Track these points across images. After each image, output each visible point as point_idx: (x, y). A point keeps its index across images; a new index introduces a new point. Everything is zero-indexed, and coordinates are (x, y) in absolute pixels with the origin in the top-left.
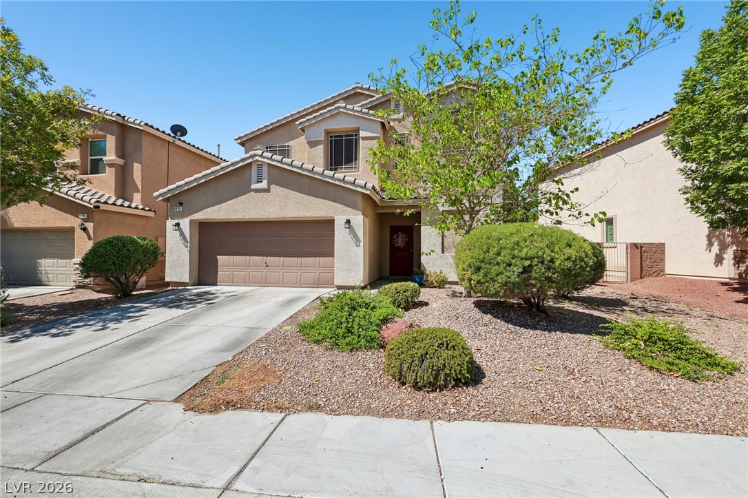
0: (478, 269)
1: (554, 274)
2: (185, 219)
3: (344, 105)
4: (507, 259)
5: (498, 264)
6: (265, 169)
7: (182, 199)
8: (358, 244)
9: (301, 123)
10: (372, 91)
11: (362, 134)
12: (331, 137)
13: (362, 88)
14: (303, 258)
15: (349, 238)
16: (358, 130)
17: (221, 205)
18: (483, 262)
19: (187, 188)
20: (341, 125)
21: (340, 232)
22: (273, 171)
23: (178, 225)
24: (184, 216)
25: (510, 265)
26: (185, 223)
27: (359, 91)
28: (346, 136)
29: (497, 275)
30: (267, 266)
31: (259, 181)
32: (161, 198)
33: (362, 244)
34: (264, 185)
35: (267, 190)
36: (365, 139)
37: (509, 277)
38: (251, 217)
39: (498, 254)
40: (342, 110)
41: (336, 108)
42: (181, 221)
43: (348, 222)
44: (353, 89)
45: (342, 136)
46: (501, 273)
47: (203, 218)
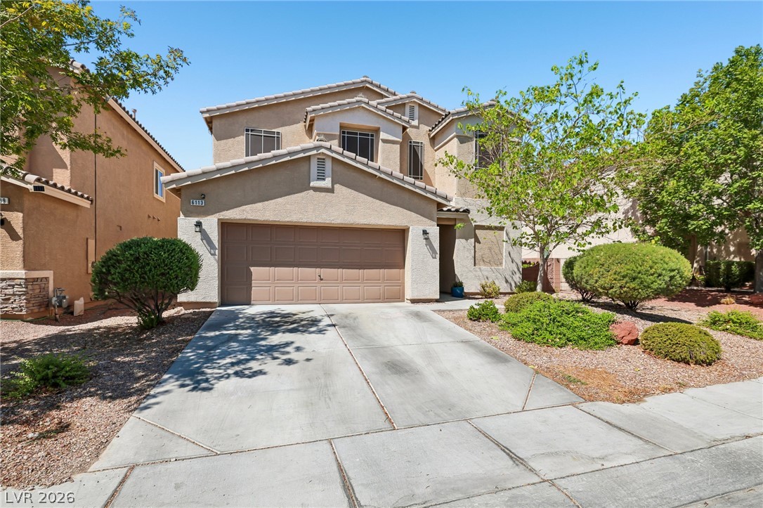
0: (634, 279)
1: (683, 281)
2: (209, 218)
3: (366, 100)
4: (659, 271)
5: (652, 275)
6: (328, 164)
7: (204, 189)
8: (434, 256)
9: (314, 110)
10: (384, 90)
11: (383, 135)
12: (344, 132)
13: (372, 83)
14: (365, 270)
15: (425, 249)
16: (377, 131)
17: (266, 202)
18: (639, 273)
19: (219, 175)
20: (359, 121)
21: (414, 243)
22: (339, 168)
23: (199, 224)
24: (207, 212)
25: (660, 275)
26: (211, 224)
27: (368, 85)
28: (360, 134)
29: (652, 283)
30: (321, 280)
31: (321, 177)
32: (174, 186)
33: (438, 256)
34: (327, 183)
35: (331, 190)
36: (385, 141)
37: (661, 285)
38: (309, 220)
39: (651, 268)
40: (363, 105)
41: (357, 102)
42: (202, 220)
43: (425, 232)
44: (362, 82)
45: (356, 134)
46: (655, 281)
47: (238, 217)
